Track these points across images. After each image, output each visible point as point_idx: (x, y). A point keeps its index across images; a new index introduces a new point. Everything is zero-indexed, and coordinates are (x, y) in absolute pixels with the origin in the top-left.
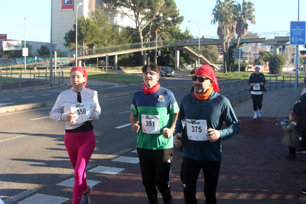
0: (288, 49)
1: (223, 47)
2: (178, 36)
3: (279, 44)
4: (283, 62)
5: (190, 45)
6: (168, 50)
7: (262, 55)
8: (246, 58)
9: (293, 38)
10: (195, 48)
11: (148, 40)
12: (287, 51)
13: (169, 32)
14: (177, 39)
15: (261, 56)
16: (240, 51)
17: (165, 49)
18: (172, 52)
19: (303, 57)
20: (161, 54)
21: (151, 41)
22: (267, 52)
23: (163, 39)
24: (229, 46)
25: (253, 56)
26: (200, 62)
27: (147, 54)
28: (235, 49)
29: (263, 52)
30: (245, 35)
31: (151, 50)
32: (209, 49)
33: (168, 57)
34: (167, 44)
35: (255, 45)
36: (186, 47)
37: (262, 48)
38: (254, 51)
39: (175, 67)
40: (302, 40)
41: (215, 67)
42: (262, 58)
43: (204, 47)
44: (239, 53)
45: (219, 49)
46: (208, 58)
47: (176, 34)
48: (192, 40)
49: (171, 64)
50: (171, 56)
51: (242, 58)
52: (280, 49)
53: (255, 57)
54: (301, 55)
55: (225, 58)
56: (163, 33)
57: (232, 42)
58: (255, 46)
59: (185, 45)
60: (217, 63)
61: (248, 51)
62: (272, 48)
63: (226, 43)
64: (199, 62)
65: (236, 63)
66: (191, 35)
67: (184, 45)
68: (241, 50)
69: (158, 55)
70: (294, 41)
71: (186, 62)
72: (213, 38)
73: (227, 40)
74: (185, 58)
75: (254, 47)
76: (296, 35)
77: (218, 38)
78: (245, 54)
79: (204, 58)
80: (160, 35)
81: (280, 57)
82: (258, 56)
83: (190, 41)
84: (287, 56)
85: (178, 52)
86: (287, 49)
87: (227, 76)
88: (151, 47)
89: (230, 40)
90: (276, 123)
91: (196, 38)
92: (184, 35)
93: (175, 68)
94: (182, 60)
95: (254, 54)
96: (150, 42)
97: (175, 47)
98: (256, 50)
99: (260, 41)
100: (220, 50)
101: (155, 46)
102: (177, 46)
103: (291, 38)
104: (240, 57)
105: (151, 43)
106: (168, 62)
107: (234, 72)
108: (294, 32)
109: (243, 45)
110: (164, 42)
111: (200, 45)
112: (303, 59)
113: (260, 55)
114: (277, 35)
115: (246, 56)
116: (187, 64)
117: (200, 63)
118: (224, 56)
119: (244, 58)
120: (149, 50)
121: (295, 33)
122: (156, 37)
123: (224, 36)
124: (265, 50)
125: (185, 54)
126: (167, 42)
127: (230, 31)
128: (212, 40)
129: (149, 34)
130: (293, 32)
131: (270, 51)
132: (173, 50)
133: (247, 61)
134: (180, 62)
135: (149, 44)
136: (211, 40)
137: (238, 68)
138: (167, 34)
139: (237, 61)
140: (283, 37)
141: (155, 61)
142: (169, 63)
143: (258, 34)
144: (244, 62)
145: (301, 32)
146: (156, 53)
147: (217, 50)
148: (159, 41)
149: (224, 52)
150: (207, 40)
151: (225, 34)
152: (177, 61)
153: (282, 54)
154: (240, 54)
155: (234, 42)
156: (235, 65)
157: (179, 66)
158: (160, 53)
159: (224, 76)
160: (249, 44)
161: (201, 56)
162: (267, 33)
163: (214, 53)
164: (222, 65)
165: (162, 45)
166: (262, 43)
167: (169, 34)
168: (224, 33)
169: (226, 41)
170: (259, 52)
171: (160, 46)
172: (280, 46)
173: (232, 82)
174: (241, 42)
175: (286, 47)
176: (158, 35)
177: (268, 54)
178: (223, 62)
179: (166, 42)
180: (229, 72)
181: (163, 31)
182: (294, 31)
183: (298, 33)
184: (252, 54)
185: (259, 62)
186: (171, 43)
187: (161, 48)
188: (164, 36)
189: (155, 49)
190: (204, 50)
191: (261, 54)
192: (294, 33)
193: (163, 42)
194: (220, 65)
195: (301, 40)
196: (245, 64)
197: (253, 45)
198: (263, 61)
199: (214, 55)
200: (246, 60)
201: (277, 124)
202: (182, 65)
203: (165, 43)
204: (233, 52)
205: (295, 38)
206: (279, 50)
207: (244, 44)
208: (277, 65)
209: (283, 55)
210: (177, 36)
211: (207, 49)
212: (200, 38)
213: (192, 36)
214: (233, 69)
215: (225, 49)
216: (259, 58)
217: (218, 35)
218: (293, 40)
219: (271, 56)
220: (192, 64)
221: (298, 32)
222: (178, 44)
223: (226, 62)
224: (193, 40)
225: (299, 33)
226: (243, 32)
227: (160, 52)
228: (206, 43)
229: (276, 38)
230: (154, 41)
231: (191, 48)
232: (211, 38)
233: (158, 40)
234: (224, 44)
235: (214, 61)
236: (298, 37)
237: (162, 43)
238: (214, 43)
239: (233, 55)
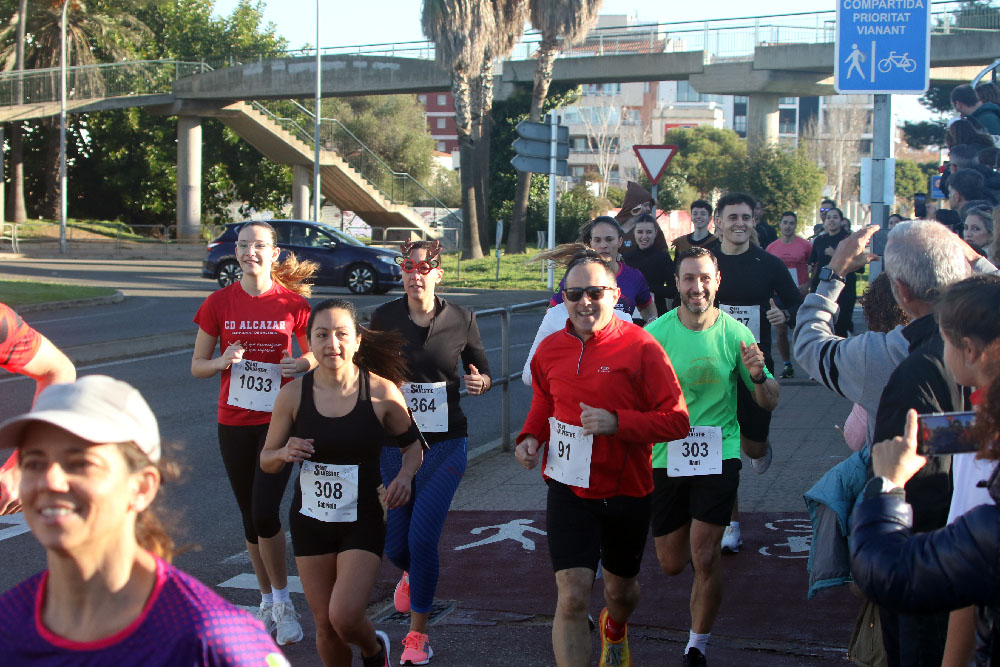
0: (833, 117)
1: (455, 105)
2: (195, 39)
3: (782, 85)
4: (801, 191)
5: (263, 91)
6: (133, 120)
7: (684, 155)
8: (591, 172)
9: (855, 55)
10: (294, 113)
11: (12, 59)
12: (827, 128)
13: (141, 15)
14: (188, 54)
15: (678, 157)
16: (554, 129)
17: (119, 116)
18: (161, 134)
19: (924, 161)
20: (93, 145)
21: (30, 64)
22: (714, 137)
23: (101, 55)
24: (490, 98)
25: (628, 160)
26: (322, 192)
27: (6, 147)
28: (525, 118)
29: (690, 133)
30: (582, 36)
31: (33, 122)
32: (375, 121)
33: (135, 165)
34: (128, 90)
35: (645, 95)
36: (241, 106)
37: (682, 113)
38: (636, 131)
39: (179, 227)
40: (905, 63)
41: (411, 225)
42: (685, 166)
43: (345, 109)
44: (549, 142)
45: (432, 121)
46: (369, 172)
47: (180, 28)
48: (275, 67)
49: (156, 206)
50: (151, 159)
51: (565, 170)
52: (787, 117)
53: (640, 165)
54: (910, 150)
55: (468, 172)
56: (105, 19)
57: (510, 77)
58: (645, 102)
59: (236, 92)
60: (424, 198)
61: (601, 132)
62: (739, 110)
63: (477, 85)
64: (319, 197)
65: (535, 199)
66: (271, 35)
67: (230, 94)
68: (563, 123)
69: (72, 151)
70: (859, 69)
71: (244, 195)
72: (397, 55)
73: (481, 63)
74: (234, 173)
75: (636, 108)
76: (872, 37)
77: (428, 52)
78: (587, 146)
79: (345, 168)
80: (87, 33)
81: (784, 162)
82: (656, 161)
83: (267, 69)
84: (826, 158)
85: (196, 135)
86: (826, 113)
87: (483, 276)
88: (33, 106)
89: (496, 67)
90: (761, 545)
91: (299, 54)
92: (229, 33)
93: (179, 231)
94: (217, 184)
95: (636, 148)
96: (22, 72)
97: (179, 105)
98: (646, 122)
99: (674, 71)
100: (442, 125)
101: (59, 99)
102: (186, 102)
103: (843, 56)
104: (553, 162)
105: (28, 80)
106: (138, 192)
107: (521, 249)
108: (863, 17)
109: (570, 94)
110: (109, 76)
111: (324, 95)
112: (920, 175)
113: (668, 152)
114: (767, 37)
115: (590, 159)
116: (246, 205)
117: (323, 204)
118: (463, 162)
119: (581, 172)
120: (21, 122)
121: (869, 24)
122: (59, 41)
123: (460, 43)
124: (701, 124)
125: (236, 146)
126: (129, 77)
127: (496, 16)
128: (396, 66)
129: (18, 25)
130: (855, 17)
131: (730, 127)
132: (162, 122)
133: (594, 188)
134: (207, 192)
135: (21, 88)
136: (388, 65)
137: (545, 228)
138: (126, 24)
139: (542, 188)
140: (805, 46)
141: (59, 185)
142: (143, 200)
143: (661, 29)
144: (580, 192)
145: (901, 17)
146: (64, 142)
147: (425, 125)
148: (80, 67)
149: (463, 138)
150: (364, 64)
151: (467, 32)
152: (187, 188)
153: (800, 145)
154: (554, 146)
155: (520, 79)
156: (529, 209)
157: (204, 219)
158: (87, 140)
159: (463, 275)
160: (606, 86)
161: (329, 158)
162: (712, 25)
163: (407, 139)
164: (453, 210)
165: (98, 94)
166: (684, 83)
167: (136, 29)
168: (462, 28)
169: (476, 73)
170: (668, 136)
171: (87, 95)
172: (787, 100)
173: (503, 313)
174: (560, 77)
175: (822, 106)
176: (77, 32)
177: (716, 148)
178: (459, 192)
179: (121, 78)
180: (493, 253)
181: (101, 9)
182: (860, 11)
183: (883, 24)
184: (627, 144)
185: (668, 194)
186: (154, 83)
187: (92, 111)
188: (109, 37)
189: (58, 117)
190: (349, 126)
191: (678, 143)
192: (858, 22)
193: (105, 75)
194: (441, 213)
195: (899, 65)
196: (582, 206)
197: (634, 92)
198: (691, 184)
199: (409, 153)
200: (591, 179)
201: (763, 551)
202: (219, 211)
203: (113, 82)
204: (516, 135)
205: (865, 50)
206: (782, 121)
207: (580, 87)
208: (771, 207)
209: (801, 154)
210: (185, 39)
211: (367, 117)
212: (321, 53)
213: (276, 38)
214: (513, 237)
215: (468, 116)
216: (665, 171)
217: (426, 33)
218: (855, 64)
219: (736, 157)
220: (278, 204)
221: (882, 17)
222: (196, 84)
223: (472, 192)
224: (282, 67)
225: (891, 24)
226: (571, 21)
227: (84, 133)
228: (358, 86)
229: (761, 50)
230: (48, 65)
231: (272, 110)
232: (389, 54)
233: (73, 62)
234: (464, 86)
235: (408, 188)
236: (886, 45)
237: (97, 82)
238: (405, 85)
239: (514, 153)
